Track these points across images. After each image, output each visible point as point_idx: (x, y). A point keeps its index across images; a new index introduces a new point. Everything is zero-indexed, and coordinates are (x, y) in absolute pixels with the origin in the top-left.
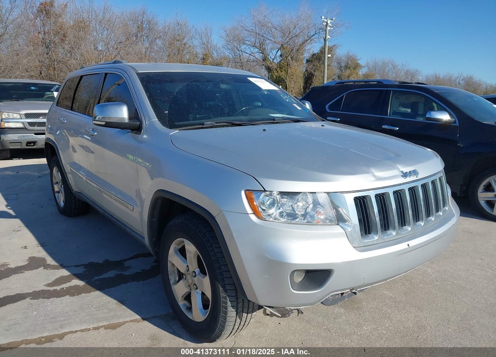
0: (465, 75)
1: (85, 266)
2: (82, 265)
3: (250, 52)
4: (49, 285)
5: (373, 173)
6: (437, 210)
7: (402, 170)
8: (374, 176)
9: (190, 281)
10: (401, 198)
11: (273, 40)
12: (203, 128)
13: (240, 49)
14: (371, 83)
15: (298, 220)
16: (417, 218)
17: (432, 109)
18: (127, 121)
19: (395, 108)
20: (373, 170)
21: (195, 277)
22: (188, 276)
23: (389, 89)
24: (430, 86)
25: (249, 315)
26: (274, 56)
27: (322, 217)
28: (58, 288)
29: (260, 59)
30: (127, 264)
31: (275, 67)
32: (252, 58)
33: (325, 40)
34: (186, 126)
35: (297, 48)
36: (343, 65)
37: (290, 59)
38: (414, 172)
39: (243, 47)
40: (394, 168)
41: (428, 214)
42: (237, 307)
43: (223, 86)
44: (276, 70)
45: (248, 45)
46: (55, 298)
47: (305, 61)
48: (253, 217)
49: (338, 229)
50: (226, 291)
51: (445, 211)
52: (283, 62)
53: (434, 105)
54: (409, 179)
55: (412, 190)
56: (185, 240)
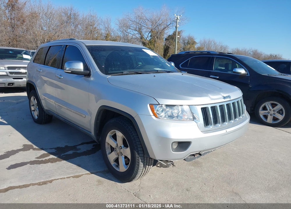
0: (253, 49)
1: (55, 149)
2: (54, 148)
3: (133, 33)
4: (37, 158)
5: (209, 96)
6: (240, 116)
7: (223, 95)
8: (210, 98)
9: (118, 152)
10: (223, 109)
11: (146, 27)
12: (122, 75)
13: (127, 31)
14: (204, 53)
15: (174, 119)
16: (230, 119)
17: (236, 67)
18: (82, 71)
19: (217, 66)
20: (210, 95)
21: (121, 149)
22: (118, 149)
23: (214, 56)
24: (235, 55)
25: (149, 167)
26: (147, 36)
27: (186, 117)
28: (44, 159)
29: (139, 38)
30: (78, 147)
31: (148, 42)
32: (134, 37)
33: (176, 27)
34: (114, 73)
35: (160, 32)
36: (186, 42)
37: (156, 38)
38: (229, 97)
39: (129, 30)
40: (219, 94)
41: (235, 117)
42: (144, 162)
43: (130, 53)
44: (148, 44)
45: (132, 29)
46: (43, 164)
47: (164, 39)
48: (154, 117)
49: (193, 123)
50: (139, 154)
51: (243, 117)
52: (152, 39)
53: (237, 65)
54: (226, 100)
55: (228, 105)
56: (116, 131)
